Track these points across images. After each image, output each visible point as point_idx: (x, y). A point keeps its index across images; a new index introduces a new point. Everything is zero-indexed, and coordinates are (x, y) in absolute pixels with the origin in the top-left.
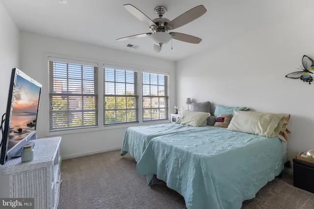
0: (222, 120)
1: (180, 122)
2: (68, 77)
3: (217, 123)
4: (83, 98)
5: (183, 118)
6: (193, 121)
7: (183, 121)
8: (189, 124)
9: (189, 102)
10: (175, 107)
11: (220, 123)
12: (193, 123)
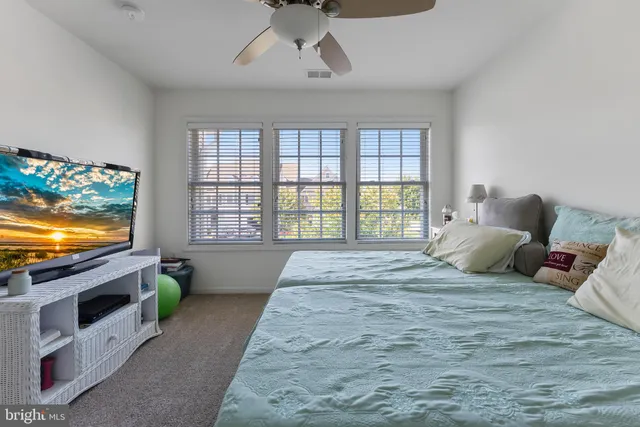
0: (566, 261)
1: (433, 251)
2: (218, 153)
3: (544, 272)
4: (240, 189)
5: (440, 241)
6: (460, 252)
7: (440, 250)
8: (449, 260)
9: (478, 194)
10: (444, 210)
11: (556, 271)
12: (460, 260)
